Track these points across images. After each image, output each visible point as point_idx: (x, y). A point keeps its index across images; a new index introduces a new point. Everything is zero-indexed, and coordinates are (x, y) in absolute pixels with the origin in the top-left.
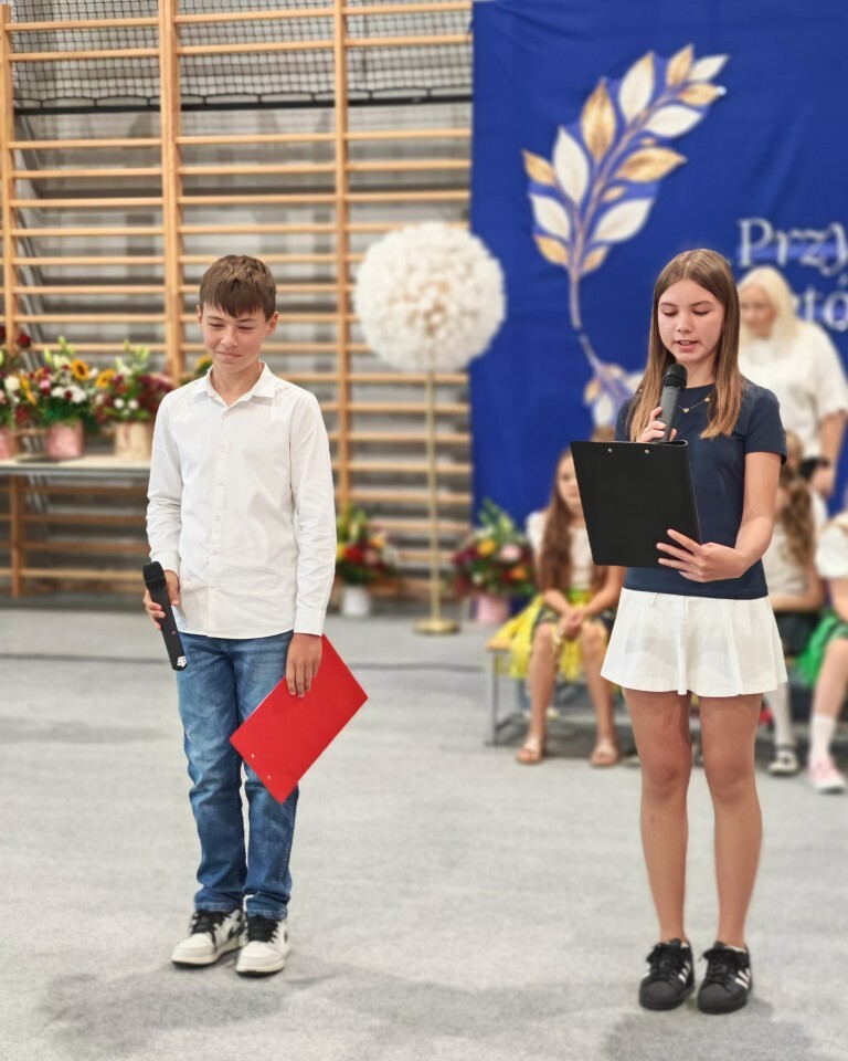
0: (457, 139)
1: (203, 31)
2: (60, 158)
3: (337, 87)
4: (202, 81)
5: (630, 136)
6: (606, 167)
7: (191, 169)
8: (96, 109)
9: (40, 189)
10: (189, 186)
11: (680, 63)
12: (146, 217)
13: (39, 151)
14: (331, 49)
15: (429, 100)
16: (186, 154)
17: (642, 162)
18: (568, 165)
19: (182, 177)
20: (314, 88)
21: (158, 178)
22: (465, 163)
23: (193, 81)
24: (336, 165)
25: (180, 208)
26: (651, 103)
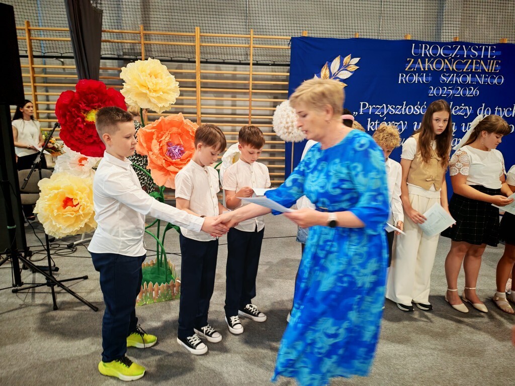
3: (251, 59)
5: (333, 78)
7: (204, 81)
11: (347, 59)
15: (274, 65)
19: (202, 83)
20: (241, 59)
24: (250, 81)
26: (339, 70)
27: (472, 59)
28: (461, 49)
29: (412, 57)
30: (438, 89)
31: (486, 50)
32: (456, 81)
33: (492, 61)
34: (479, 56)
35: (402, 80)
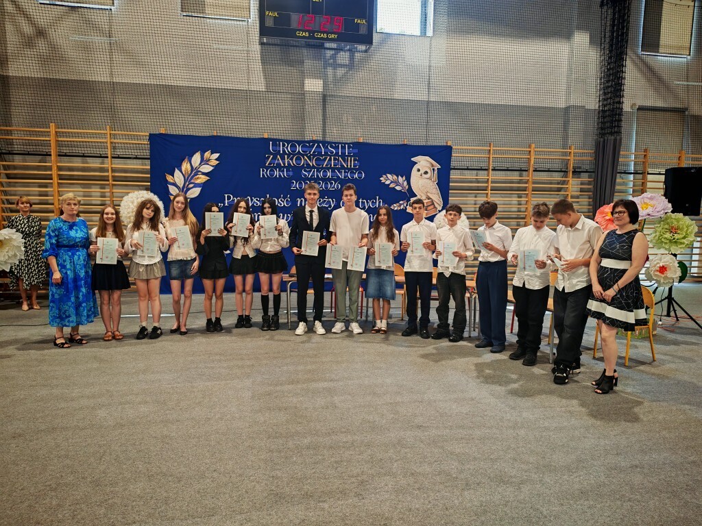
0: (146, 169)
1: (65, 134)
2: (15, 168)
3: (109, 153)
4: (65, 148)
5: (195, 172)
6: (188, 179)
7: (61, 173)
8: (29, 154)
9: (8, 176)
10: (61, 177)
11: (207, 154)
12: (45, 186)
13: (7, 165)
14: (106, 143)
15: (136, 158)
16: (60, 169)
17: (198, 178)
18: (178, 178)
19: (59, 175)
20: (101, 153)
21: (51, 175)
22: (149, 176)
23: (61, 148)
24: (110, 174)
25: (58, 183)
26: (200, 164)
27: (331, 156)
28: (318, 146)
29: (271, 154)
30: (300, 183)
31: (343, 148)
32: (317, 176)
33: (349, 158)
34: (337, 154)
35: (263, 175)
